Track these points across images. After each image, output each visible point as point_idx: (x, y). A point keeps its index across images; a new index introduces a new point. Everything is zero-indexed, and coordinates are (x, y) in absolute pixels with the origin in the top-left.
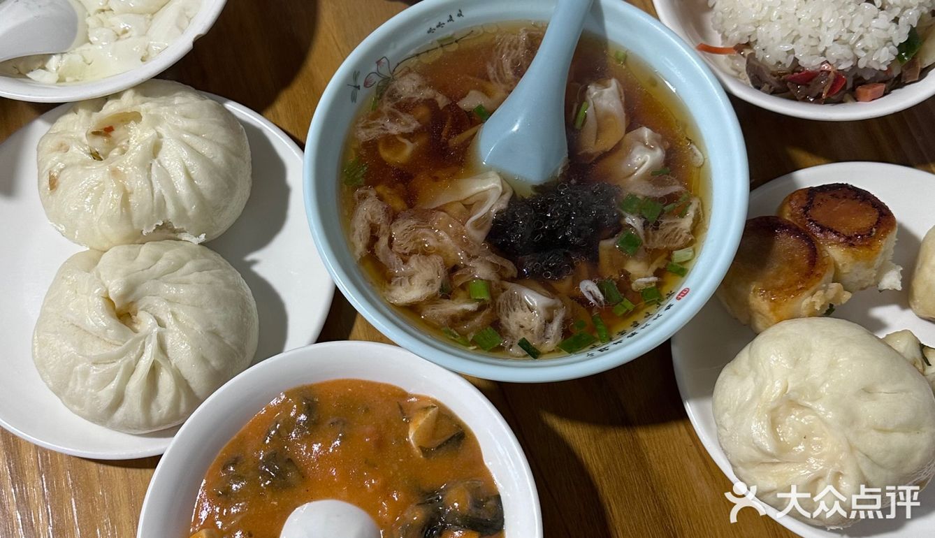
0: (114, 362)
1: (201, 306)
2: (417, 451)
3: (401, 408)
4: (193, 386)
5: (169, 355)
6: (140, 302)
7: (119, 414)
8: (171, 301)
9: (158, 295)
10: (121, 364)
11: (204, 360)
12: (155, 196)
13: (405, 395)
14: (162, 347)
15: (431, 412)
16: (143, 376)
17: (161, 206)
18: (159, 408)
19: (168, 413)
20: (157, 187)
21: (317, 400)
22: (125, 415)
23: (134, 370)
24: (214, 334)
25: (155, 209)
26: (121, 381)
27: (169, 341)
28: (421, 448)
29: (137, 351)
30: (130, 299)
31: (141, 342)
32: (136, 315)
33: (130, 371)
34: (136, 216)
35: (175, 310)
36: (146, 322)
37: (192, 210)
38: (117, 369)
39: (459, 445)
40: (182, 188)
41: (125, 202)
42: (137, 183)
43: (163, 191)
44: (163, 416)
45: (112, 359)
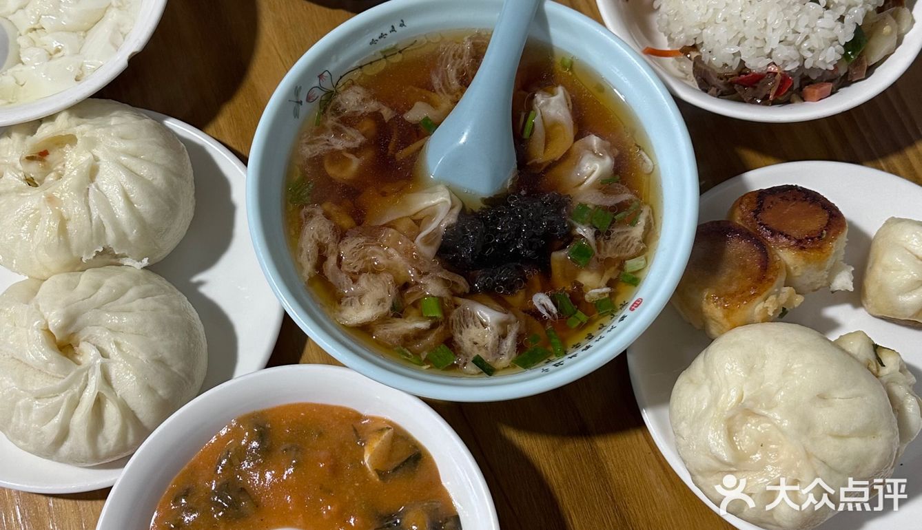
0: (57, 396)
1: (146, 335)
2: (373, 475)
3: (355, 430)
4: (140, 416)
5: (114, 386)
6: (81, 333)
7: (65, 449)
8: (114, 330)
9: (100, 325)
10: (64, 397)
11: (151, 390)
12: (93, 222)
13: (359, 417)
14: (106, 379)
15: (386, 433)
16: (88, 410)
17: (100, 231)
18: (106, 440)
19: (115, 445)
20: (95, 213)
21: (269, 426)
22: (71, 449)
23: (79, 402)
24: (161, 362)
25: (94, 235)
26: (65, 414)
27: (113, 372)
28: (377, 471)
29: (81, 384)
30: (71, 331)
31: (85, 374)
32: (78, 346)
33: (74, 404)
34: (74, 244)
35: (119, 340)
36: (88, 354)
37: (133, 234)
38: (61, 402)
39: (415, 466)
40: (121, 213)
41: (63, 230)
42: (74, 209)
43: (102, 216)
44: (111, 449)
45: (55, 393)
